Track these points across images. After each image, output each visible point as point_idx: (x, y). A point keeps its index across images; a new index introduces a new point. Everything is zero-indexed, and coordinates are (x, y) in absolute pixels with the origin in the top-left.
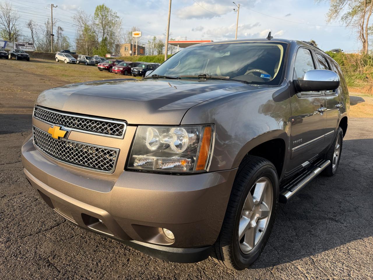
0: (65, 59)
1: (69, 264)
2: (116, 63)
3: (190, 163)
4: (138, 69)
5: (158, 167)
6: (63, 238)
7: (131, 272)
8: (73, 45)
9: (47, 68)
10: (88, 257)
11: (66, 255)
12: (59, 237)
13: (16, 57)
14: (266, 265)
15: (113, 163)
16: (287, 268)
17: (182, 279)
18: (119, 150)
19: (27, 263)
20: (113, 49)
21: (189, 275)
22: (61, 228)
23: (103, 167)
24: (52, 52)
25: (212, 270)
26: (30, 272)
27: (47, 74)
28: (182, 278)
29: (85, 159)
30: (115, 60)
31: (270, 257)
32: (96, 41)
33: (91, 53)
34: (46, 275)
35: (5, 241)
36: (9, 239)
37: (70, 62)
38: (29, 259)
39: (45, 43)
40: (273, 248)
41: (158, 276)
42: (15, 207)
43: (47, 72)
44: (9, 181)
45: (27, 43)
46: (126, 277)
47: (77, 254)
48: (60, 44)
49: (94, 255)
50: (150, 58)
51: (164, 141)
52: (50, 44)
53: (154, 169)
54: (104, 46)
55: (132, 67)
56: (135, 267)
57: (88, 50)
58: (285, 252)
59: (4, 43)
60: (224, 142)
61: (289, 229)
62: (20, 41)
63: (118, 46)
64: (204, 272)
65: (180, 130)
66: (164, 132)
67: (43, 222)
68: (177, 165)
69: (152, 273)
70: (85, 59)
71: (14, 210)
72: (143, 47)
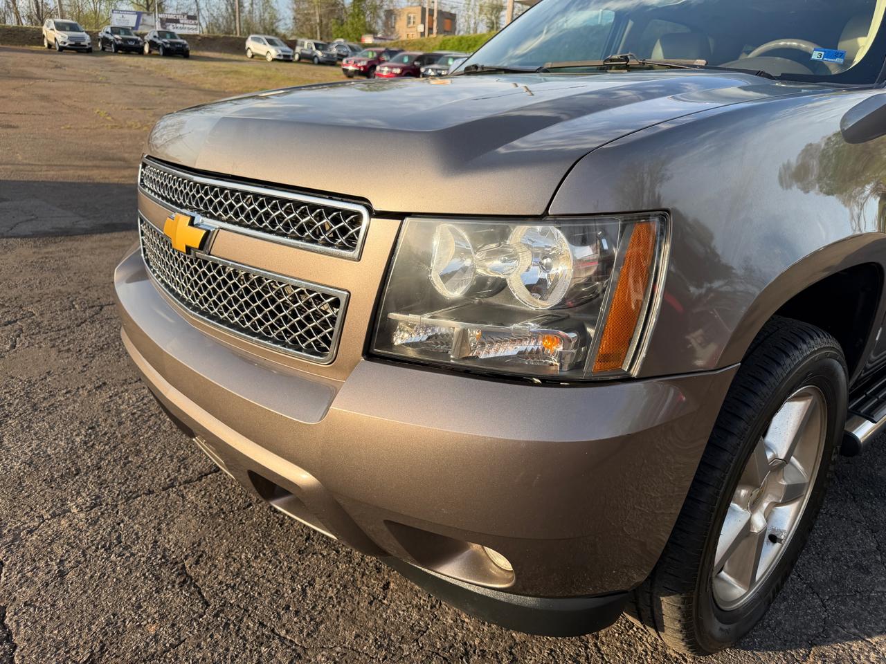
0: (268, 52)
1: (232, 584)
2: (385, 57)
3: (575, 347)
4: (437, 70)
5: (466, 355)
6: (225, 507)
7: (392, 624)
8: (286, 15)
9: (227, 73)
10: (281, 567)
11: (227, 557)
12: (216, 504)
13: (161, 49)
14: (785, 643)
15: (331, 333)
16: (855, 658)
17: (531, 662)
18: (346, 293)
19: (131, 570)
20: (380, 22)
21: (551, 650)
22: (225, 479)
23: (306, 343)
24: (238, 35)
25: (622, 643)
26: (134, 599)
27: (227, 89)
28: (533, 658)
29: (256, 316)
30: (382, 49)
31: (797, 616)
32: (340, 3)
33: (327, 35)
34: (173, 610)
35: (88, 504)
36: (98, 500)
37: (278, 57)
38: (138, 559)
39: (224, 14)
40: (806, 587)
41: (465, 644)
42: (123, 415)
43: (228, 84)
44: (118, 347)
45: (183, 14)
46: (376, 640)
47: (256, 557)
48: (257, 13)
49: (297, 563)
50: (467, 41)
51: (488, 270)
52: (235, 16)
53: (453, 358)
54: (358, 15)
55: (423, 65)
56: (404, 611)
57: (321, 27)
58: (844, 603)
59: (136, 16)
60: (709, 285)
61: (853, 529)
62: (170, 11)
63: (390, 13)
64: (596, 645)
65: (543, 233)
66: (490, 238)
67: (184, 459)
68: (529, 350)
69: (448, 633)
70: (314, 48)
71: (120, 423)
72: (451, 14)
